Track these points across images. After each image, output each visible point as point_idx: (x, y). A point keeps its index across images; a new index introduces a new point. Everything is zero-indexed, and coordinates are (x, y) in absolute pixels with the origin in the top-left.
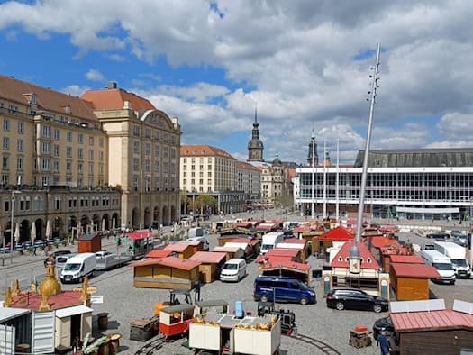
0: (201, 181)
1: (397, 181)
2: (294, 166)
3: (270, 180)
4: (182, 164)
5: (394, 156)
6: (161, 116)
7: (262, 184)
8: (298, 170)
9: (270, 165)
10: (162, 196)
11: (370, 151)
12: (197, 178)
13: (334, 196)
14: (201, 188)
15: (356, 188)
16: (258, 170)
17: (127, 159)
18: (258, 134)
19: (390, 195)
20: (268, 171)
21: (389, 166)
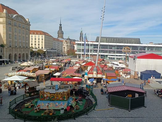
0: (39, 45)
1: (108, 47)
2: (75, 41)
3: (66, 45)
4: (30, 37)
5: (108, 39)
6: (21, 17)
7: (63, 47)
8: (76, 42)
9: (66, 40)
10: (22, 49)
11: (101, 37)
12: (37, 43)
13: (88, 52)
14: (39, 47)
15: (96, 49)
16: (62, 42)
17: (5, 34)
18: (61, 28)
19: (106, 52)
20: (65, 42)
21: (106, 42)
